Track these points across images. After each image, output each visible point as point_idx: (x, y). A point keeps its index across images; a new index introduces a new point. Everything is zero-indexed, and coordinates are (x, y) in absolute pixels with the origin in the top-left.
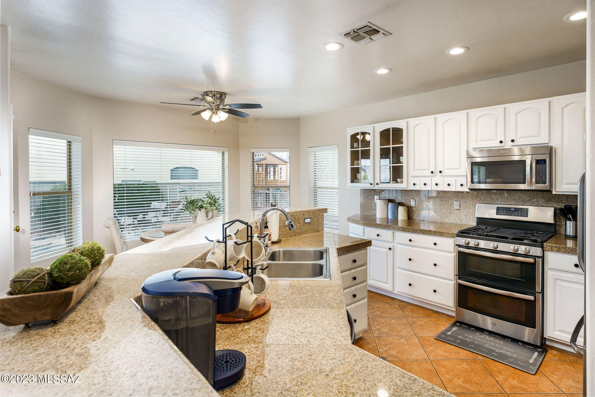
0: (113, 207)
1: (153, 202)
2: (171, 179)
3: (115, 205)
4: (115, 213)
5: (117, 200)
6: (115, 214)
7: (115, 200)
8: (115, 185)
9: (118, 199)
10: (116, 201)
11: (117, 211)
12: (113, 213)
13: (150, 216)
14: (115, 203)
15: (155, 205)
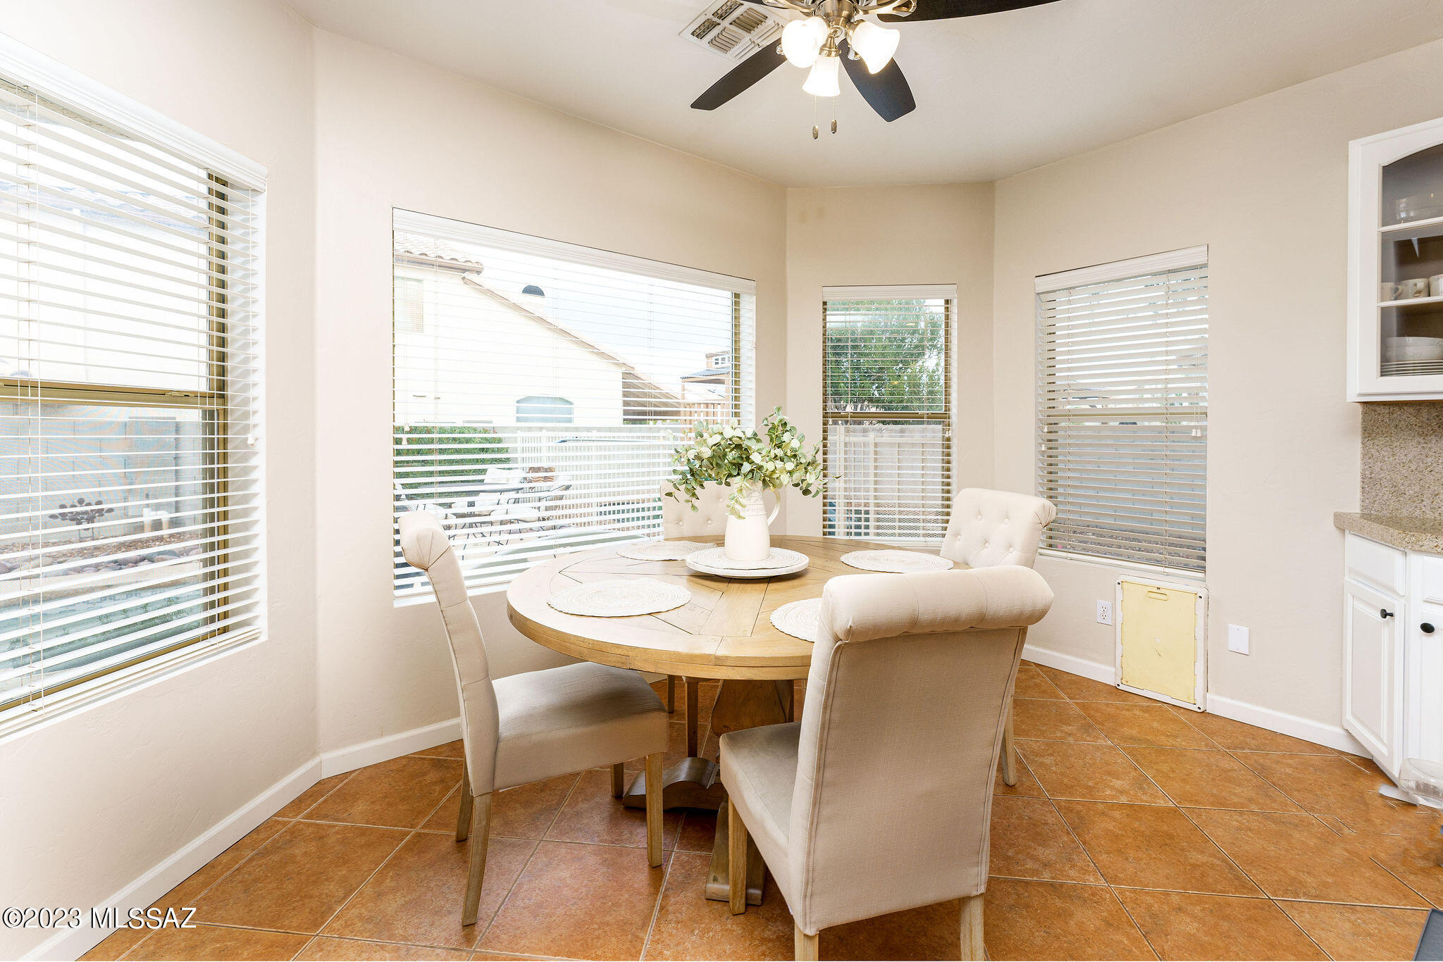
0: (392, 469)
1: (491, 468)
2: (518, 420)
3: (397, 464)
4: (397, 493)
5: (404, 442)
6: (398, 498)
7: (398, 441)
8: (398, 429)
9: (410, 441)
10: (405, 446)
11: (404, 486)
12: (391, 493)
13: (483, 503)
14: (399, 453)
15: (494, 474)
